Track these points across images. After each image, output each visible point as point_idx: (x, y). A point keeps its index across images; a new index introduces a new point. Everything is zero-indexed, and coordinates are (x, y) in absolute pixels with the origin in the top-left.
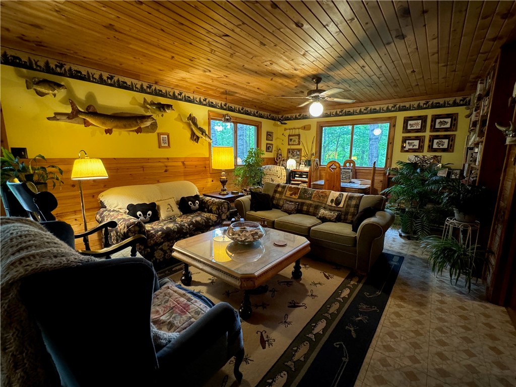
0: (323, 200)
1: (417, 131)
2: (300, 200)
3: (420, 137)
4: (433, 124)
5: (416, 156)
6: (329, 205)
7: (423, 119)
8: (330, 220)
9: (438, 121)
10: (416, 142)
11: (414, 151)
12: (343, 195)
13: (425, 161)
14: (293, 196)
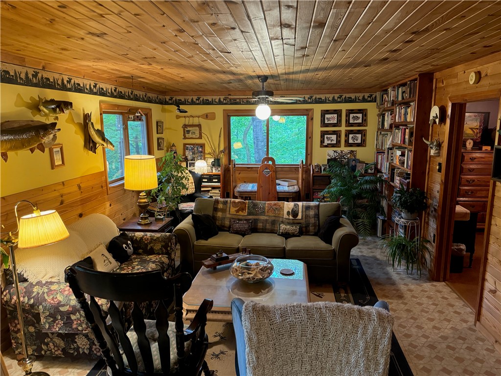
0: (279, 214)
1: (334, 125)
2: (250, 217)
3: (337, 131)
4: (348, 118)
5: (335, 151)
6: (286, 219)
7: (338, 112)
8: (294, 235)
9: (351, 115)
10: (334, 137)
11: (333, 146)
12: (298, 205)
13: (343, 156)
14: (240, 213)
